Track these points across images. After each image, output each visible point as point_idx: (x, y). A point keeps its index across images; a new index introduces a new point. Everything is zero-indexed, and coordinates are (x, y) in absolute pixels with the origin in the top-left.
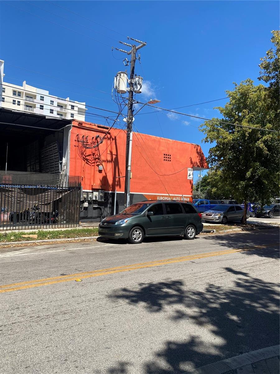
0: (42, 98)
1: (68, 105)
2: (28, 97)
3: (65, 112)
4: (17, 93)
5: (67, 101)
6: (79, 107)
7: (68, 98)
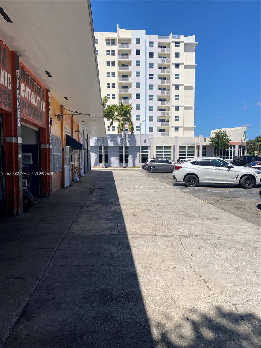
0: (138, 41)
1: (171, 43)
2: (122, 43)
3: (168, 52)
4: (110, 42)
5: (170, 38)
6: (186, 42)
7: (171, 33)
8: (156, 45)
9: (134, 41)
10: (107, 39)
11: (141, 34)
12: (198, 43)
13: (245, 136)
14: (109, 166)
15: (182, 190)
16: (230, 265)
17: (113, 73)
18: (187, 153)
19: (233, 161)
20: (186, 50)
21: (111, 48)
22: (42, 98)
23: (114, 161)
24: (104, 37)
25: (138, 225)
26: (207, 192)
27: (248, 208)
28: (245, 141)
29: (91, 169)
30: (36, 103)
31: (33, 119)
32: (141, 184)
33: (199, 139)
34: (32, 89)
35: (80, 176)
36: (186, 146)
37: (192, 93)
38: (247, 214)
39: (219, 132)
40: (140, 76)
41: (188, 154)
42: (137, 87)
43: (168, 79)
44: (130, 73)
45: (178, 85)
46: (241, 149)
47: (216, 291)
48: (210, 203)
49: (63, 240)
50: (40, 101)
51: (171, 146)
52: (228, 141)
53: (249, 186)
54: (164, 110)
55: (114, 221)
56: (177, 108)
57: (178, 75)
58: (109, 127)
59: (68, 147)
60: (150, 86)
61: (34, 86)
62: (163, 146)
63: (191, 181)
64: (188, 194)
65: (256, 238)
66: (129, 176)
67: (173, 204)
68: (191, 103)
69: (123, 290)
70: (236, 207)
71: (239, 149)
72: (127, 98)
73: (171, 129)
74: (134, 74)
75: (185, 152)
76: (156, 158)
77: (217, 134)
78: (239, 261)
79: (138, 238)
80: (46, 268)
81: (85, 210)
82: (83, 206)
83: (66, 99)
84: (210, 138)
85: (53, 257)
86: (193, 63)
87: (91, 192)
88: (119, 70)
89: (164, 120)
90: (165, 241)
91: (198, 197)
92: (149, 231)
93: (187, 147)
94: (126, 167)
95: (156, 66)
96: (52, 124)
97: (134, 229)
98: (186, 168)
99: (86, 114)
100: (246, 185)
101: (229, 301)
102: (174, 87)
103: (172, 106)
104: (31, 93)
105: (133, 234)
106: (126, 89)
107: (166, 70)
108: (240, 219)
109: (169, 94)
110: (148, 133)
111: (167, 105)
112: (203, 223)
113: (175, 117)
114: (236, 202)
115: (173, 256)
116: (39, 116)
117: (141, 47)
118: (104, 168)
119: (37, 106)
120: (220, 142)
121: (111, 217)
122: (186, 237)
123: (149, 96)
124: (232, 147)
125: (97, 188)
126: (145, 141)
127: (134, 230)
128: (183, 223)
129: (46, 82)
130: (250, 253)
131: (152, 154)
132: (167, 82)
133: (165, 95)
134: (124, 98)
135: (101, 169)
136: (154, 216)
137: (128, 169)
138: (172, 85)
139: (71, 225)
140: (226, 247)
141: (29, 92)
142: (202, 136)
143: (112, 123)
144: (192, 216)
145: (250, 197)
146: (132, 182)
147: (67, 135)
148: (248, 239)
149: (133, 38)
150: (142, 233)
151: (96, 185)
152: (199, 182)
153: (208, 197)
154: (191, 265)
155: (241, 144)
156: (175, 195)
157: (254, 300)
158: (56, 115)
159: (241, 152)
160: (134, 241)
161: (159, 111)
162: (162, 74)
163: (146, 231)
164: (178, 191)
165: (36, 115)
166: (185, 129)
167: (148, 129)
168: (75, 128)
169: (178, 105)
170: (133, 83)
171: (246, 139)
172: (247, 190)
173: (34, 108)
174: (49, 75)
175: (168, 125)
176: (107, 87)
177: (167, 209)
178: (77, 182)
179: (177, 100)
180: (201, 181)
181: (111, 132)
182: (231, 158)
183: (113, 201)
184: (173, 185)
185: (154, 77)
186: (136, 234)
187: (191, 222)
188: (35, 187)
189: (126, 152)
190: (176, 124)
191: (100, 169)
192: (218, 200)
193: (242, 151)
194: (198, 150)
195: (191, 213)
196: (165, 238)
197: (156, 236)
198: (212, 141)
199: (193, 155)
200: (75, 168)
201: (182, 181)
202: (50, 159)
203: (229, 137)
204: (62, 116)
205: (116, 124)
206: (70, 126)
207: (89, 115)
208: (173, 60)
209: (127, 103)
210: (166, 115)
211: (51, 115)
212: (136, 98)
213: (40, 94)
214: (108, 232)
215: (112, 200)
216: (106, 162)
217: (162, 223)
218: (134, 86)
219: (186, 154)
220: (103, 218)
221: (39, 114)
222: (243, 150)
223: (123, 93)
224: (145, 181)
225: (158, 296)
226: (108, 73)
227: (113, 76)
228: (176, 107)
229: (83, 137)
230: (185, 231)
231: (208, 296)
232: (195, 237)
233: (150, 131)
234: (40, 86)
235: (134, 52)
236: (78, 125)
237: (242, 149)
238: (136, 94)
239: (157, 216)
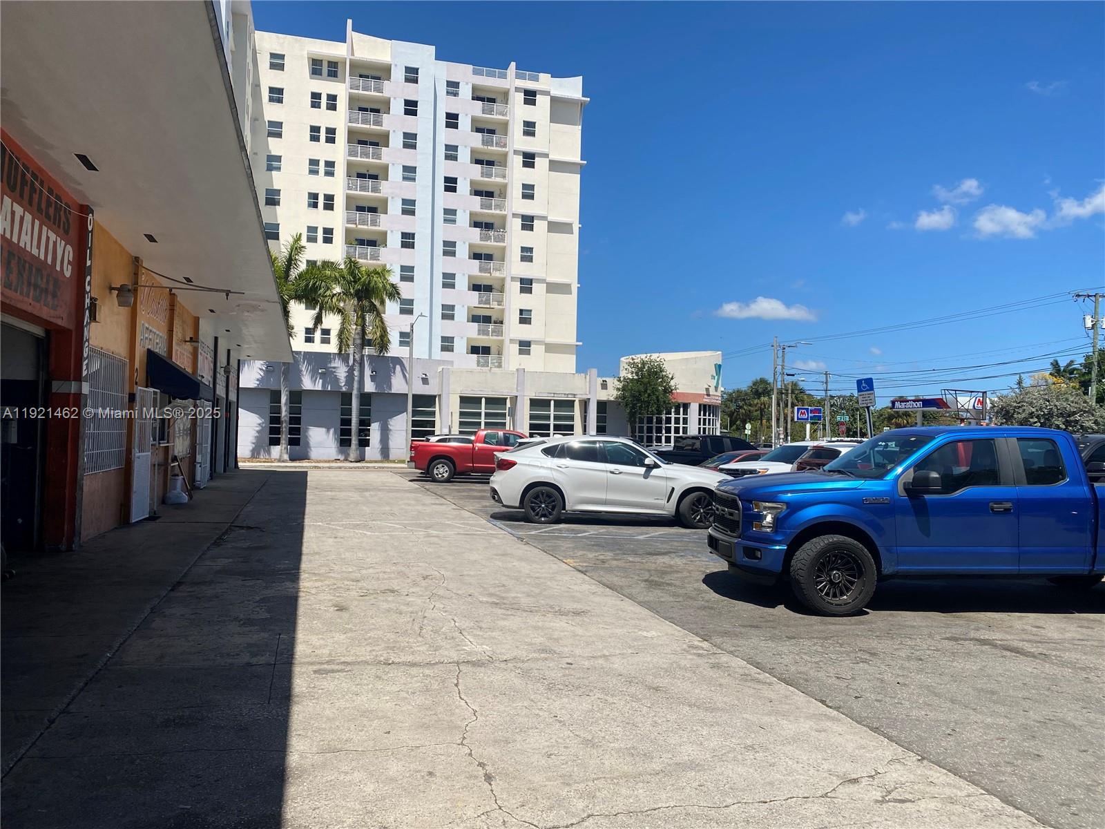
0: (412, 75)
1: (512, 90)
2: (361, 76)
3: (500, 117)
4: (322, 68)
5: (509, 78)
6: (554, 93)
7: (513, 64)
8: (465, 91)
9: (398, 74)
10: (313, 60)
11: (422, 55)
12: (589, 99)
13: (716, 377)
14: (304, 457)
15: (513, 532)
16: (572, 735)
17: (330, 164)
18: (552, 422)
19: (672, 449)
20: (555, 118)
21: (325, 87)
22: (64, 233)
23: (321, 440)
24: (306, 52)
25: (343, 637)
26: (582, 537)
27: (678, 583)
28: (716, 391)
29: (240, 464)
30: (39, 247)
31: (26, 299)
32: (393, 514)
33: (586, 382)
34: (28, 205)
35: (192, 486)
36: (550, 401)
37: (571, 242)
38: (672, 599)
39: (644, 363)
40: (414, 180)
41: (555, 425)
42: (405, 212)
43: (500, 196)
44: (385, 168)
45: (532, 218)
46: (705, 415)
47: (508, 801)
48: (580, 569)
49: (86, 684)
50: (55, 243)
51: (506, 399)
52: (668, 390)
53: (702, 522)
54: (489, 288)
55: (272, 627)
56: (526, 285)
57: (532, 187)
58: (308, 331)
59: (152, 390)
60: (447, 211)
61: (36, 197)
62: (481, 398)
63: (543, 506)
64: (527, 543)
65: (670, 661)
66: (362, 489)
67: (472, 573)
68: (568, 272)
69: (246, 814)
70: (646, 581)
71: (700, 415)
72: (372, 243)
73: (509, 347)
74: (395, 173)
75: (548, 418)
76: (458, 433)
77: (640, 368)
78: (600, 722)
79: (333, 671)
80: (11, 766)
81: (186, 594)
82: (179, 583)
83: (151, 238)
84: (619, 381)
85: (42, 734)
86: (574, 155)
87: (220, 538)
88: (350, 155)
89: (487, 319)
90: (412, 678)
91: (551, 552)
92: (374, 653)
93: (552, 403)
94: (361, 459)
95: (464, 155)
96: (93, 318)
97: (328, 648)
98: (529, 465)
99: (217, 290)
100: (695, 518)
101: (535, 823)
102: (519, 221)
103: (513, 279)
104: (22, 219)
105: (319, 663)
106: (369, 215)
107: (494, 169)
108: (645, 612)
109: (503, 240)
110: (438, 354)
111: (497, 274)
112: (540, 624)
113: (521, 311)
114: (653, 566)
115: (423, 718)
116: (46, 291)
117: (420, 92)
118: (283, 461)
119: (42, 257)
120: (646, 391)
121: (265, 615)
122: (477, 664)
123: (442, 243)
124: (681, 409)
125: (242, 528)
126: (425, 381)
127: (326, 651)
128: (483, 626)
129: (80, 184)
130: (638, 700)
131: (447, 421)
132: (497, 207)
133: (491, 244)
134: (361, 242)
135: (273, 464)
136: (404, 608)
137: (368, 467)
138: (513, 214)
139: (125, 641)
140: (578, 688)
141: (13, 213)
142: (594, 371)
143: (318, 320)
144: (516, 606)
145: (695, 554)
146: (364, 508)
147: (150, 353)
148: (646, 665)
149: (396, 65)
150: (349, 659)
151: (241, 516)
152: (564, 508)
153: (581, 553)
154: (464, 738)
155: (705, 400)
156: (487, 548)
157: (601, 815)
158: (114, 289)
159: (704, 424)
160: (318, 680)
161: (473, 290)
162: (482, 179)
163: (363, 653)
164: (501, 536)
165: (36, 286)
166: (551, 348)
167: (438, 343)
168: (183, 329)
169: (530, 277)
170: (392, 198)
171: (720, 386)
172: (695, 533)
173: (29, 263)
174: (90, 166)
175: (500, 333)
176: (309, 205)
177: (450, 587)
178: (179, 506)
179: (526, 261)
180: (570, 506)
181: (317, 347)
182: (668, 440)
183: (285, 566)
184: (491, 517)
185: (459, 186)
186: (328, 662)
187: (505, 623)
188: (20, 521)
189: (362, 412)
190: (524, 332)
191: (269, 464)
192: (603, 562)
193: (709, 420)
194: (583, 414)
195: (514, 598)
196: (414, 671)
197: (389, 664)
198: (624, 389)
199: (571, 428)
200: (175, 459)
201: (517, 505)
202: (81, 429)
203: (672, 378)
204: (136, 290)
205: (332, 322)
206: (164, 324)
207: (228, 293)
208: (518, 141)
209: (371, 259)
210: (494, 305)
211: (93, 286)
212: (402, 247)
213: (55, 219)
214: (245, 658)
215: (285, 564)
216: (294, 442)
217: (421, 628)
218: (395, 207)
219: (549, 425)
220: (236, 619)
221: (48, 282)
222: (711, 417)
223: (359, 226)
224: (409, 505)
225: (343, 822)
226: (314, 162)
227: (330, 173)
228: (522, 281)
229: (211, 359)
230: (479, 649)
231: (483, 814)
232: (503, 665)
233: (444, 349)
234: (58, 197)
235: (398, 107)
236: (196, 321)
237: (709, 416)
238: (402, 233)
239: (410, 609)
